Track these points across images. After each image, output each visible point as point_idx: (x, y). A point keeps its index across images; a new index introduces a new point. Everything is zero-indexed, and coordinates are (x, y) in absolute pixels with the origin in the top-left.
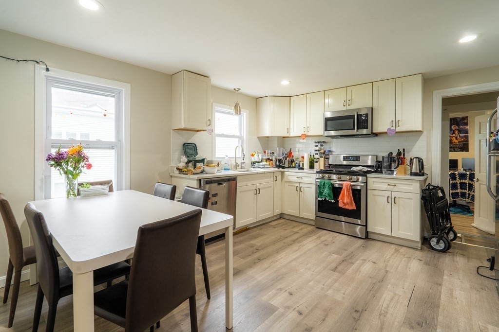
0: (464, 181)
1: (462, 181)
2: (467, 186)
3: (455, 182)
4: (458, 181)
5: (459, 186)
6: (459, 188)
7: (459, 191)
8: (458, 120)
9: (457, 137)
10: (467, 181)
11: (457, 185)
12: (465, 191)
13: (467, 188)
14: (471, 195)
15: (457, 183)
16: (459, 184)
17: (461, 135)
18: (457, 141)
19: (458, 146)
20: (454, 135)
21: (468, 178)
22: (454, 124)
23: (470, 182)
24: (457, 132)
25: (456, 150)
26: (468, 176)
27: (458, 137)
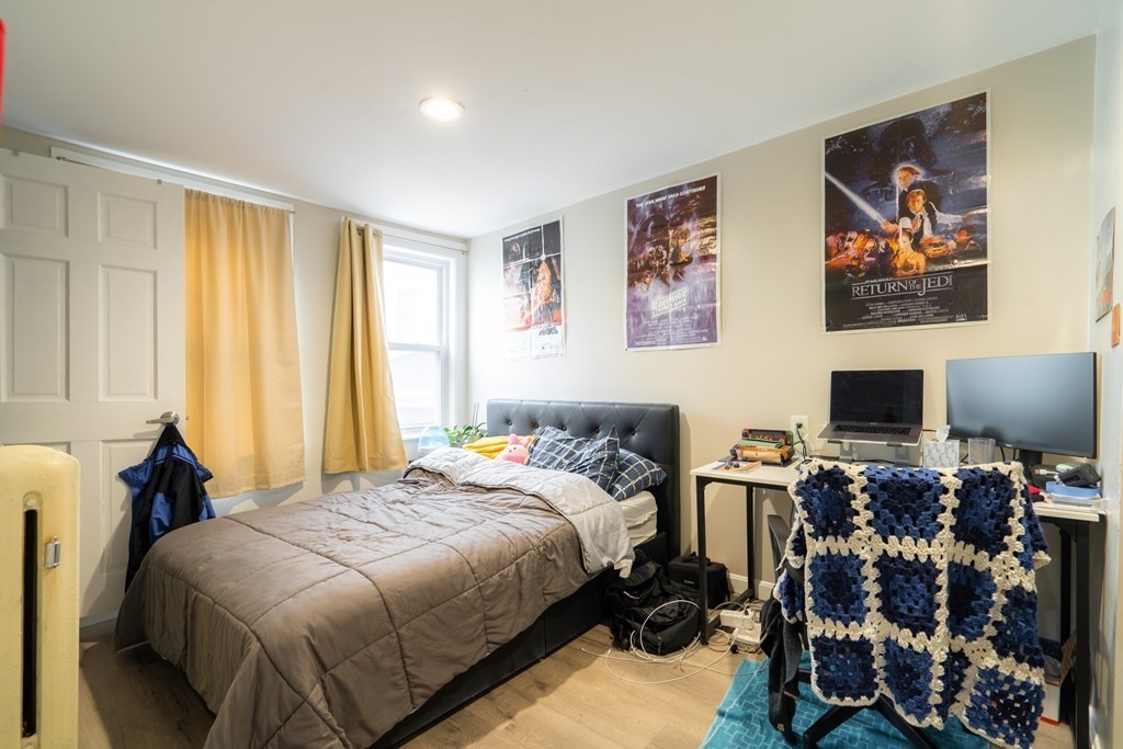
0: (908, 548)
1: (894, 546)
2: (942, 597)
3: (839, 546)
4: (865, 544)
5: (871, 587)
6: (873, 602)
7: (873, 628)
8: (930, 126)
9: (920, 233)
10: (942, 550)
11: (858, 579)
12: (919, 642)
13: (942, 614)
14: (972, 675)
15: (854, 561)
16: (871, 572)
17: (941, 218)
18: (918, 260)
19: (927, 285)
20: (906, 223)
21: (947, 519)
22: (905, 158)
23: (966, 554)
24: (918, 205)
25: (915, 312)
26: (949, 501)
27: (927, 233)
